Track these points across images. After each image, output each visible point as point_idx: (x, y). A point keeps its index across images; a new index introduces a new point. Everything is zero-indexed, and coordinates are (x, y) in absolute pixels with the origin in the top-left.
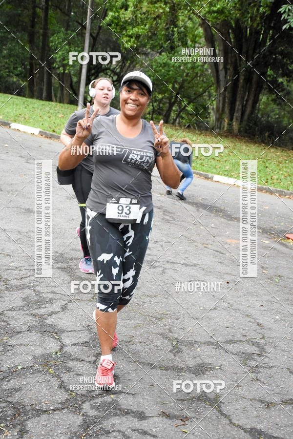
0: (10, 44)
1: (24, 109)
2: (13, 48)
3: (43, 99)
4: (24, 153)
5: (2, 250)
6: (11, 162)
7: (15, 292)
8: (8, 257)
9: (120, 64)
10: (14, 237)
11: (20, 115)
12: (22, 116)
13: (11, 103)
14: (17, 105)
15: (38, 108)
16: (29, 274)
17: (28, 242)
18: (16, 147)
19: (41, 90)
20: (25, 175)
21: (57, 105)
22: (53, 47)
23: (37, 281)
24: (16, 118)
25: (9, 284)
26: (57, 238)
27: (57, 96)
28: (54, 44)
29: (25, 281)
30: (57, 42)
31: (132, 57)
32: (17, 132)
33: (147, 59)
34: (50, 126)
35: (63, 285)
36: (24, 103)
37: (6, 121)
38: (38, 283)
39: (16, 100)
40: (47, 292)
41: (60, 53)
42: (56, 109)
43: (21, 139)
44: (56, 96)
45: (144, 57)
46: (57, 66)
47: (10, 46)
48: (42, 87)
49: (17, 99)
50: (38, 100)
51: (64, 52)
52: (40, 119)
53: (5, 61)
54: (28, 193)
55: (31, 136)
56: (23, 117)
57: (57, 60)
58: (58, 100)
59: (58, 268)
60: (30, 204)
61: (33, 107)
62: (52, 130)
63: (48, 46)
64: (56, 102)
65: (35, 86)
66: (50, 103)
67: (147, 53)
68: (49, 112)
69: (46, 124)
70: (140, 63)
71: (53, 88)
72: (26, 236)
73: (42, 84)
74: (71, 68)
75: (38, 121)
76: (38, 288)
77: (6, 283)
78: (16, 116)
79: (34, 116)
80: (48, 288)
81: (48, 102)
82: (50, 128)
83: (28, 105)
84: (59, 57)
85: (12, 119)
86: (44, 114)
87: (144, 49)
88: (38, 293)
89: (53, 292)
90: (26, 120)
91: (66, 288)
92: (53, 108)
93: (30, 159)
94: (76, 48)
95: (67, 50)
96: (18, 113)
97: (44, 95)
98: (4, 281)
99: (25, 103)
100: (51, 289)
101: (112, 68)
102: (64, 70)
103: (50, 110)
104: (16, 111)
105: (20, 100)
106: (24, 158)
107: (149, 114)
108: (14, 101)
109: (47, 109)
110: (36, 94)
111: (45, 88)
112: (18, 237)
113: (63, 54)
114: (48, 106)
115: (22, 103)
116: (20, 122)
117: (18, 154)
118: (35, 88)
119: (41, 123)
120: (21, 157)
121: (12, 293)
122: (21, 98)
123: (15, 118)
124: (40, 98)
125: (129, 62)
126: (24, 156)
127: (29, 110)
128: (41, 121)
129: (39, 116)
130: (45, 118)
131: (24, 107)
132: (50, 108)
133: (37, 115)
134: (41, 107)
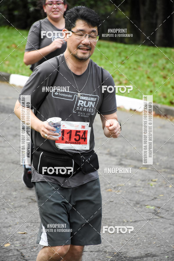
1: (119, 66)
15: (144, 62)
20: (115, 188)
34: (166, 93)
36: (120, 53)
39: (106, 50)
49: (108, 47)
50: (145, 47)
52: (147, 83)
55: (131, 115)
61: (136, 61)
62: (168, 100)
66: (168, 50)
68: (164, 68)
69: (159, 92)
75: (144, 85)
79: (137, 78)
82: (165, 97)
83: (127, 58)
86: (155, 72)
93: (126, 157)
99: (123, 54)
105: (114, 50)
106: (116, 156)
109: (161, 62)
114: (163, 56)
115: (117, 54)
117: (105, 148)
119: (149, 90)
124: (151, 43)
126: (116, 152)
127: (128, 67)
128: (148, 86)
129: (146, 76)
130: (157, 79)
131: (120, 61)
132: (168, 61)
133: (143, 76)
134: (151, 60)
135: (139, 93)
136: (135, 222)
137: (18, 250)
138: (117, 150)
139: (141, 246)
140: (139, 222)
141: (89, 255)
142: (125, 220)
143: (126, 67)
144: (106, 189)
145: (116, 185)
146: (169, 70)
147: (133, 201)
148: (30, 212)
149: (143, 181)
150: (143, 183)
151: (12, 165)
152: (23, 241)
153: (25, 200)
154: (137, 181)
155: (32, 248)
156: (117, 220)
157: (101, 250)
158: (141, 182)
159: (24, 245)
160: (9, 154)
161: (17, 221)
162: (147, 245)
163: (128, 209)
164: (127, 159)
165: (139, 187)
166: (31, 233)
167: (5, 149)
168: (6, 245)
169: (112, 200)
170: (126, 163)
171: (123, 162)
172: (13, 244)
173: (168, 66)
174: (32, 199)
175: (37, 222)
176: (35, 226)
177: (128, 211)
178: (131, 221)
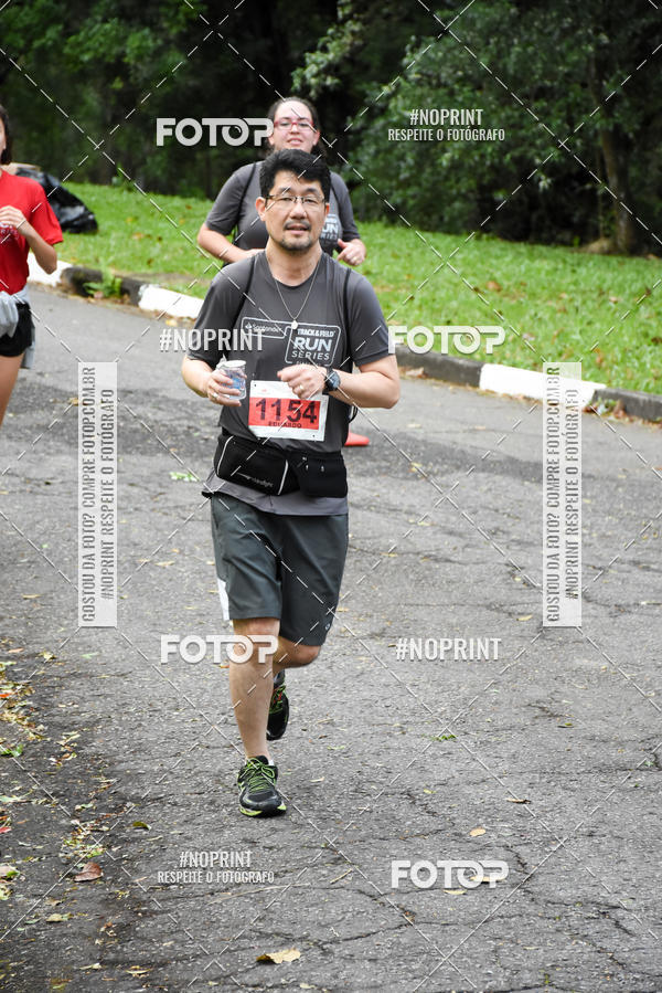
137: (507, 847)
148: (538, 744)
151: (485, 612)
152: (520, 823)
153: (523, 709)
155: (547, 843)
159: (522, 833)
160: (476, 583)
161: (505, 766)
166: (541, 803)
167: (466, 569)
168: (474, 833)
172: (493, 830)
174: (542, 709)
175: (559, 773)
176: (553, 784)
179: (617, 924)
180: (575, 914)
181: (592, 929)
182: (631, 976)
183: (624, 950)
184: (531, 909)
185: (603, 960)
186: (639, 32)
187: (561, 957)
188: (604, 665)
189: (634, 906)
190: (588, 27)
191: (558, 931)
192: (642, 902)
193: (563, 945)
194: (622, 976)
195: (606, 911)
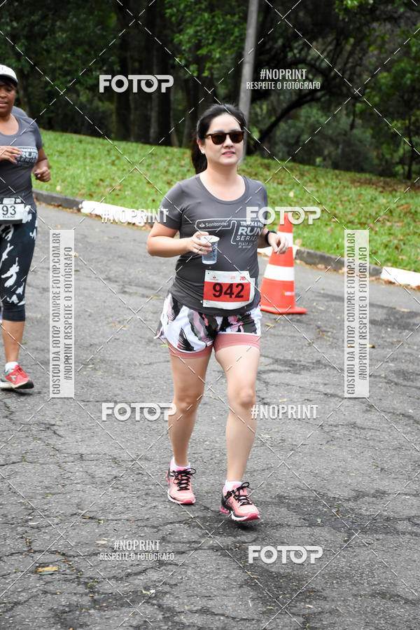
0: (74, 16)
1: (109, 167)
2: (82, 26)
3: (151, 140)
4: (116, 269)
5: (78, 505)
6: (86, 292)
7: (115, 612)
8: (93, 524)
9: (331, 48)
10: (102, 471)
11: (101, 180)
12: (106, 183)
13: (79, 153)
14: (93, 157)
15: (141, 164)
16: (145, 565)
17: (137, 485)
18: (95, 257)
19: (147, 120)
20: (119, 322)
21: (184, 153)
22: (173, 19)
23: (165, 584)
24: (93, 188)
25: (98, 592)
26: (204, 473)
27: (183, 133)
28: (175, 10)
29: (137, 582)
30: (182, 6)
31: (359, 29)
32: (96, 222)
33: (398, 31)
35: (228, 593)
36: (109, 151)
37: (69, 197)
38: (167, 588)
39: (90, 147)
40: (191, 612)
41: (191, 31)
42: (183, 163)
43: (106, 238)
44: (179, 132)
45: (389, 26)
46: (183, 63)
47: (75, 20)
48: (149, 113)
49: (93, 143)
50: (140, 145)
51: (198, 28)
52: (147, 190)
53: (64, 56)
54: (129, 365)
55: (129, 230)
56: (107, 186)
57: (183, 48)
58: (185, 140)
59: (212, 548)
60: (137, 392)
63: (163, 15)
64: (180, 146)
65: (133, 111)
66: (169, 149)
67: (396, 15)
68: (167, 172)
70: (379, 42)
71: (172, 113)
72: (132, 470)
73: (149, 107)
74: (217, 65)
75: (143, 192)
76: (168, 601)
77: (92, 590)
78: (92, 183)
79: (134, 183)
80: (193, 600)
81: (163, 148)
83: (118, 158)
84: (189, 42)
85: (83, 191)
87: (390, 7)
88: (169, 614)
89: (204, 611)
90: (117, 192)
91: (235, 599)
92: (175, 161)
93: (130, 283)
94: (229, 17)
95: (206, 22)
96: (96, 176)
97: (153, 131)
98: (87, 583)
99: (112, 152)
100: (200, 603)
101: (309, 58)
102: (200, 70)
103: (169, 165)
104: (91, 171)
105: (100, 147)
106: (116, 282)
107: (402, 162)
108: (85, 150)
109: (163, 164)
110: (135, 129)
111: (154, 115)
112: (114, 473)
113: (196, 32)
114: (164, 157)
115: (106, 153)
116: (101, 198)
117: (102, 272)
118: (132, 117)
120: (109, 279)
121: (108, 613)
122: (101, 140)
123: (90, 189)
124: (145, 139)
125: (352, 40)
126: (116, 276)
127: (122, 169)
128: (149, 194)
129: (145, 181)
130: (159, 185)
131: (110, 161)
132: (170, 162)
133: (141, 180)
134: (149, 161)
135: (138, 203)
136: (150, 364)
138: (117, 274)
139: (160, 394)
140: (155, 365)
141: (95, 406)
142: (136, 363)
143: (118, 169)
144: (109, 323)
145: (121, 319)
146: (173, 175)
147: (144, 338)
149: (154, 313)
150: (155, 315)
154: (148, 314)
156: (126, 362)
157: (110, 399)
158: (152, 314)
162: (167, 392)
163: (140, 348)
164: (131, 285)
165: (151, 320)
169: (118, 337)
170: (131, 291)
171: (126, 290)
173: (172, 169)
177: (140, 351)
178: (145, 363)
179: (55, 433)
180: (34, 429)
181: (43, 435)
182: (63, 455)
183: (59, 443)
184: (13, 427)
185: (49, 449)
186: (27, 24)
187: (29, 449)
188: (39, 316)
189: (61, 424)
190: (6, 18)
191: (27, 437)
192: (65, 422)
193: (29, 444)
194: (58, 455)
195: (49, 427)
